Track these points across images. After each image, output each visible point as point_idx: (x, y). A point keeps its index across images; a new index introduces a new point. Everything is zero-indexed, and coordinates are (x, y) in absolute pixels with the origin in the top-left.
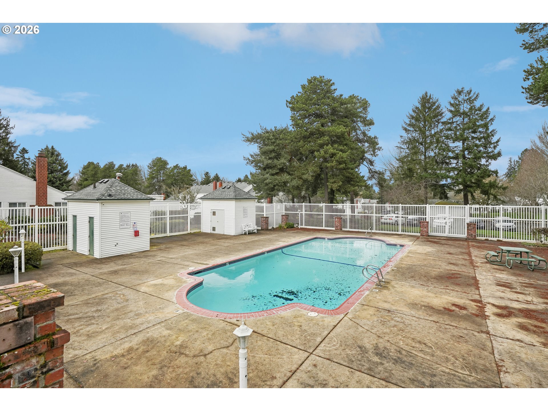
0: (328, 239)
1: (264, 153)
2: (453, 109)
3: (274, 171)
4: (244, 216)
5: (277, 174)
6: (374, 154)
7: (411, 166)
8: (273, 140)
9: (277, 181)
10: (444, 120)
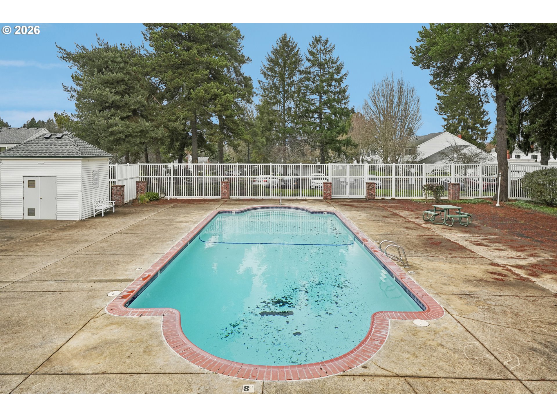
0: (236, 212)
1: (105, 83)
2: (311, 58)
3: (125, 114)
4: (94, 186)
5: (128, 117)
8: (122, 65)
9: (130, 130)
10: (302, 68)
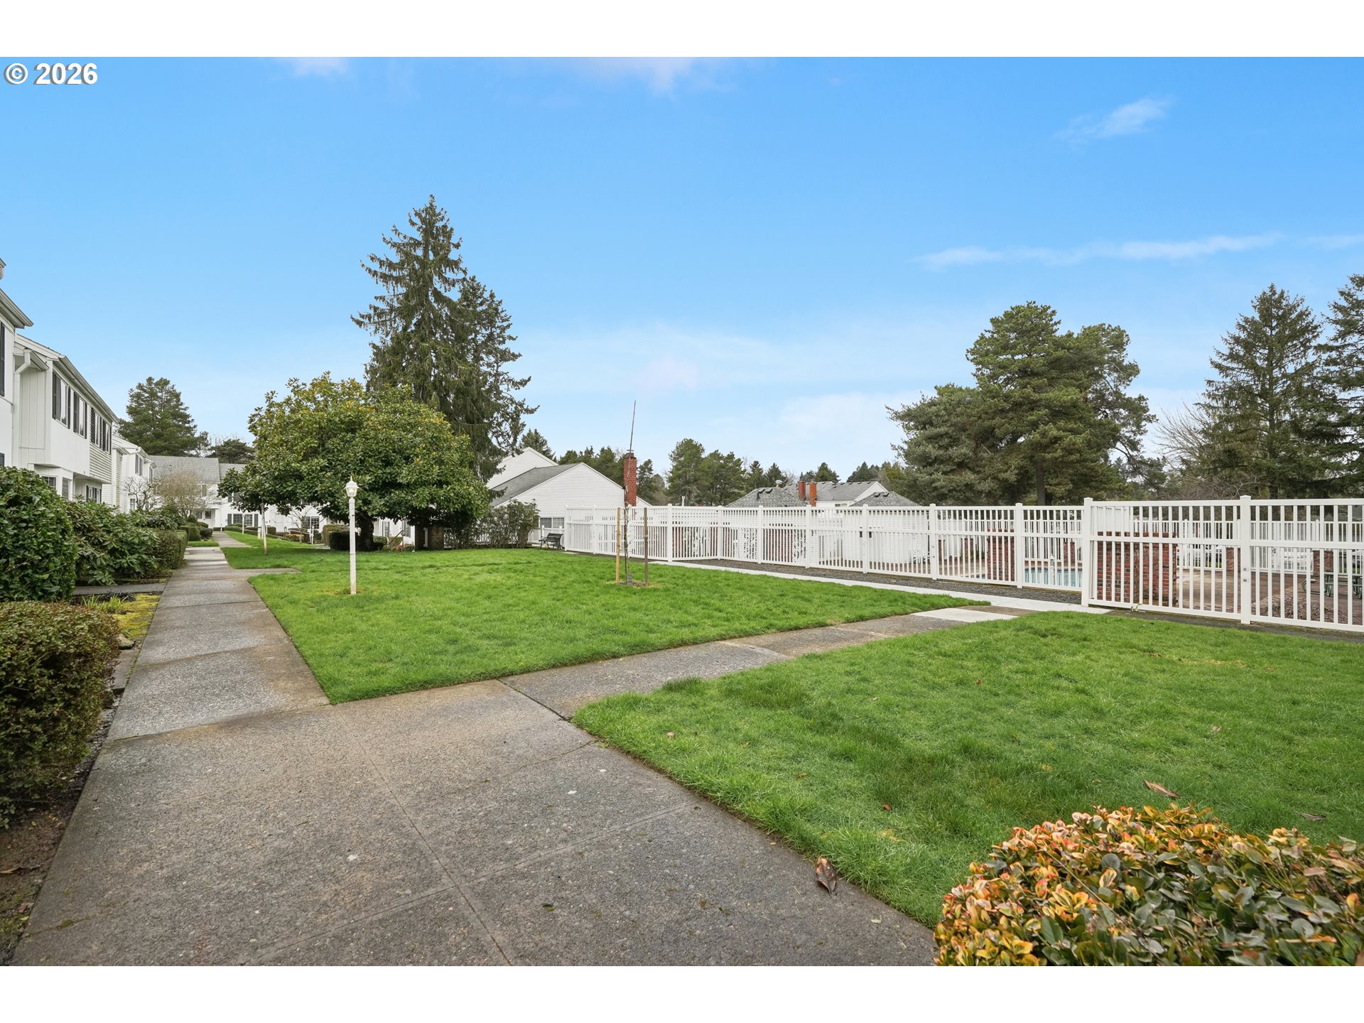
1: (929, 439)
2: (1341, 317)
6: (1139, 430)
7: (1234, 445)
9: (954, 484)
10: (1320, 341)
